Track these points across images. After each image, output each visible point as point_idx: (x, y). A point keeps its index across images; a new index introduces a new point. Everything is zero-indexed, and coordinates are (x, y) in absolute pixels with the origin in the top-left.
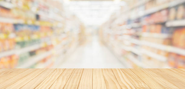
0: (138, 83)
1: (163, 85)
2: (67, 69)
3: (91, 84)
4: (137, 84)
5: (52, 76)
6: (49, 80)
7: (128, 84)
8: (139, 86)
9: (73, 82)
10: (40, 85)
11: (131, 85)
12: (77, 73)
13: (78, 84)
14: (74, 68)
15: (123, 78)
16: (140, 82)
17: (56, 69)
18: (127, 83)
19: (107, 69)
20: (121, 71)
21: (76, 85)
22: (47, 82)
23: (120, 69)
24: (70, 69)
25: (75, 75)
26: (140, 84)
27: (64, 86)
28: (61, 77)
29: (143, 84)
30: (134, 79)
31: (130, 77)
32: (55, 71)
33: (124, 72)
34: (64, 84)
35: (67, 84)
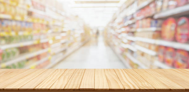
0: (141, 82)
1: (167, 84)
2: (68, 69)
3: (93, 83)
4: (140, 84)
5: (53, 76)
6: (50, 80)
7: (131, 83)
8: (142, 85)
9: (75, 81)
10: (41, 84)
11: (134, 84)
12: (79, 73)
13: (79, 83)
14: (75, 69)
15: (126, 78)
16: (143, 81)
17: (57, 69)
18: (129, 82)
19: (109, 69)
20: (124, 71)
21: (78, 85)
22: (49, 81)
23: (122, 69)
24: (71, 70)
25: (76, 74)
26: (143, 83)
27: (65, 85)
28: (63, 77)
29: (146, 83)
30: (137, 78)
31: (133, 76)
32: (57, 71)
33: (127, 72)
34: (66, 84)
35: (69, 83)
